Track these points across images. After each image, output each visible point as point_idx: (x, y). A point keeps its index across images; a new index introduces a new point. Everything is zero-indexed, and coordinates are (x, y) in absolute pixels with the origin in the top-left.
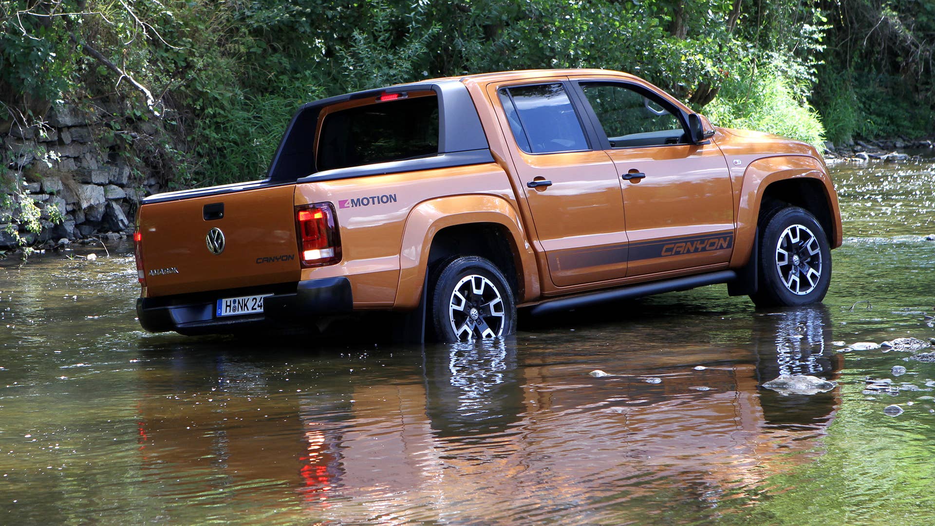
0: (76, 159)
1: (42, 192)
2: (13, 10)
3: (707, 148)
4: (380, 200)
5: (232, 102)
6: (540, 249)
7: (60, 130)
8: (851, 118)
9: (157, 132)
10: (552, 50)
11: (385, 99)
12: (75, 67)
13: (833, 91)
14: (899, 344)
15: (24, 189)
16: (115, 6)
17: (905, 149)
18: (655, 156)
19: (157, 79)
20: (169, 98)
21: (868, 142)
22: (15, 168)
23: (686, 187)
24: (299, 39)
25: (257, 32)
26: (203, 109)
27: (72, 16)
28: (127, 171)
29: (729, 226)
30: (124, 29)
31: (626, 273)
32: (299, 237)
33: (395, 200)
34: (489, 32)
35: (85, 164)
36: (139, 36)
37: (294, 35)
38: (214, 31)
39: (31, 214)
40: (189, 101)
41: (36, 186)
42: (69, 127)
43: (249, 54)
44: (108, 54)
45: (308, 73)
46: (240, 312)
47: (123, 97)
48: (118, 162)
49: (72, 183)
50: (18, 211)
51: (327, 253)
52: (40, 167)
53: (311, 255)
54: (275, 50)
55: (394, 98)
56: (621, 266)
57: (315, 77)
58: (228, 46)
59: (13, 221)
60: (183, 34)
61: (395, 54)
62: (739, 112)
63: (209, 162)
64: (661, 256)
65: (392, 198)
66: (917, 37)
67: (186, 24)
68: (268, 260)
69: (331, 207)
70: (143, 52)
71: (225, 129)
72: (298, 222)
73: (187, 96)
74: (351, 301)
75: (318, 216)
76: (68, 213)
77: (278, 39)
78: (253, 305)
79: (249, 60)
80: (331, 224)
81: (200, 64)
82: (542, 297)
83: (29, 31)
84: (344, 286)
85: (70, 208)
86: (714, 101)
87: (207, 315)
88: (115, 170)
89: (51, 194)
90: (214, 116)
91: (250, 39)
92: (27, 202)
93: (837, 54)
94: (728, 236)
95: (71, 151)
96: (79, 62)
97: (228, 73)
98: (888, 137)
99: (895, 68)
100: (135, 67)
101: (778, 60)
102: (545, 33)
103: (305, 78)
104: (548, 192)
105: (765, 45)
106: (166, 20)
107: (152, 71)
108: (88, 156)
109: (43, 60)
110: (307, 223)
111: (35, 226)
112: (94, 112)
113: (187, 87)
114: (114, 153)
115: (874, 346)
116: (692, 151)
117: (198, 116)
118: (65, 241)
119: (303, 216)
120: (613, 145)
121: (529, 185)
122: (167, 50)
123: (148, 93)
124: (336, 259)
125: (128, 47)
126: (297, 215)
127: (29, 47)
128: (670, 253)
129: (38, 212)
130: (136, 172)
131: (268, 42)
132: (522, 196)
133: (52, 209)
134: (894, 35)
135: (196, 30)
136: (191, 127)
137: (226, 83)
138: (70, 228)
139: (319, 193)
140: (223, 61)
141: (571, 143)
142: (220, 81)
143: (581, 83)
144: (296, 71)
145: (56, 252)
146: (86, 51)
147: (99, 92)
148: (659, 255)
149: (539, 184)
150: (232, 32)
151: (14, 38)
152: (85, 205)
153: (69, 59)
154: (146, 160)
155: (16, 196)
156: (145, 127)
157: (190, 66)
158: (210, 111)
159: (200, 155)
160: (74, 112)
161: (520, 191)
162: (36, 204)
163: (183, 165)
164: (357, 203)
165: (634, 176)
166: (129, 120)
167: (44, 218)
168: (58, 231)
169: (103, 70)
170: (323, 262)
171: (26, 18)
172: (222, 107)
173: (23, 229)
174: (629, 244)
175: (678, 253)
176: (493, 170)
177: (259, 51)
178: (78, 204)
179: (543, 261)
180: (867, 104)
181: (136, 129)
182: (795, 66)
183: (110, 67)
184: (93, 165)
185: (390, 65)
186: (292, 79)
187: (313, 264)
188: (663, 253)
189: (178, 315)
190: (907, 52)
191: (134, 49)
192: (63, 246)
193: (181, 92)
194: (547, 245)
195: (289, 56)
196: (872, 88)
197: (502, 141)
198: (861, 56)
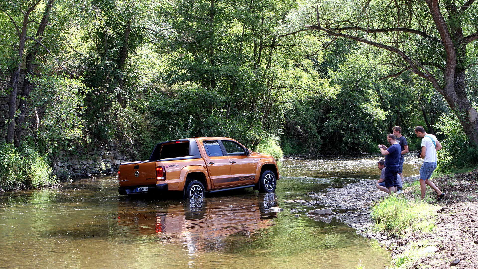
0: (114, 154)
1: (106, 161)
2: (101, 120)
3: (249, 157)
4: (175, 166)
5: (150, 142)
6: (211, 178)
7: (110, 147)
8: (289, 150)
9: (133, 148)
10: (223, 132)
11: (177, 143)
12: (114, 133)
13: (285, 143)
14: (298, 201)
15: (102, 160)
16: (124, 119)
17: (301, 157)
18: (238, 158)
19: (133, 136)
20: (136, 140)
21: (293, 155)
22: (100, 155)
23: (244, 165)
24: (166, 128)
25: (156, 126)
26: (143, 143)
27: (114, 121)
28: (125, 157)
29: (254, 174)
30: (126, 125)
31: (231, 184)
32: (156, 174)
34: (208, 128)
35: (116, 155)
36: (129, 126)
37: (164, 127)
38: (146, 126)
39: (103, 166)
40: (140, 141)
41: (105, 160)
42: (112, 147)
43: (154, 131)
44: (122, 130)
45: (167, 136)
46: (142, 191)
47: (125, 140)
48: (124, 155)
49: (113, 159)
50: (100, 165)
51: (163, 178)
52: (106, 155)
53: (159, 178)
54: (160, 130)
55: (179, 143)
56: (230, 183)
57: (169, 137)
58: (149, 129)
59: (99, 168)
60: (139, 126)
61: (186, 132)
62: (264, 148)
63: (144, 155)
64: (239, 181)
65: (178, 166)
66: (304, 132)
67: (140, 124)
68: (149, 179)
69: (164, 167)
70: (130, 130)
71: (148, 148)
72: (156, 171)
73: (140, 140)
74: (168, 189)
75: (161, 169)
76: (112, 166)
77: (161, 128)
78: (145, 189)
79: (154, 133)
80: (164, 171)
81: (143, 133)
82: (211, 189)
83: (104, 124)
84: (166, 185)
85: (112, 165)
86: (259, 145)
87: (134, 191)
88: (123, 157)
89: (108, 162)
90: (146, 145)
91: (154, 128)
92: (102, 163)
93: (286, 135)
94: (254, 177)
95: (113, 152)
96: (116, 132)
97: (149, 135)
98: (297, 154)
99: (299, 139)
100: (128, 133)
101: (273, 136)
102: (221, 128)
103: (167, 137)
104: (214, 165)
105: (270, 133)
106: (135, 123)
107: (132, 134)
108: (117, 153)
109: (107, 131)
110: (158, 171)
111: (104, 169)
112: (118, 143)
113: (140, 138)
114: (123, 153)
115: (293, 201)
116: (246, 157)
117: (142, 145)
118: (111, 172)
119: (157, 169)
120: (229, 155)
121: (209, 164)
122: (135, 130)
123: (131, 139)
124: (165, 179)
125: (126, 129)
126: (156, 169)
127: (104, 128)
129: (105, 165)
130: (127, 157)
131: (159, 129)
132: (207, 166)
133: (108, 165)
134: (299, 132)
135: (142, 125)
136: (140, 147)
137: (149, 137)
138: (112, 169)
139: (161, 164)
140: (148, 132)
141: (218, 154)
142: (147, 137)
143: (222, 141)
144: (164, 135)
145: (109, 175)
146: (117, 129)
147: (120, 139)
149: (212, 163)
150: (150, 126)
151: (101, 126)
152: (116, 164)
153: (113, 131)
154: (130, 154)
155: (100, 162)
156: (130, 147)
157: (141, 133)
158: (145, 144)
159: (142, 154)
160: (114, 143)
161: (207, 165)
162: (104, 164)
163: (138, 155)
164: (170, 166)
165: (233, 162)
166: (126, 145)
167: (106, 167)
168: (109, 170)
169: (121, 134)
170: (162, 180)
171: (104, 121)
172: (148, 143)
173: (101, 169)
174: (231, 178)
175: (242, 180)
176: (202, 160)
177: (156, 130)
178: (114, 164)
179: (212, 181)
180: (293, 146)
181: (128, 147)
182: (277, 138)
183: (122, 133)
184: (118, 155)
185: (185, 134)
186: (163, 137)
187: (159, 180)
189: (127, 191)
190: (302, 135)
191: (128, 129)
192: (110, 173)
193: (138, 139)
194: (213, 177)
195: (163, 132)
196: (294, 143)
197: (203, 153)
198: (291, 136)
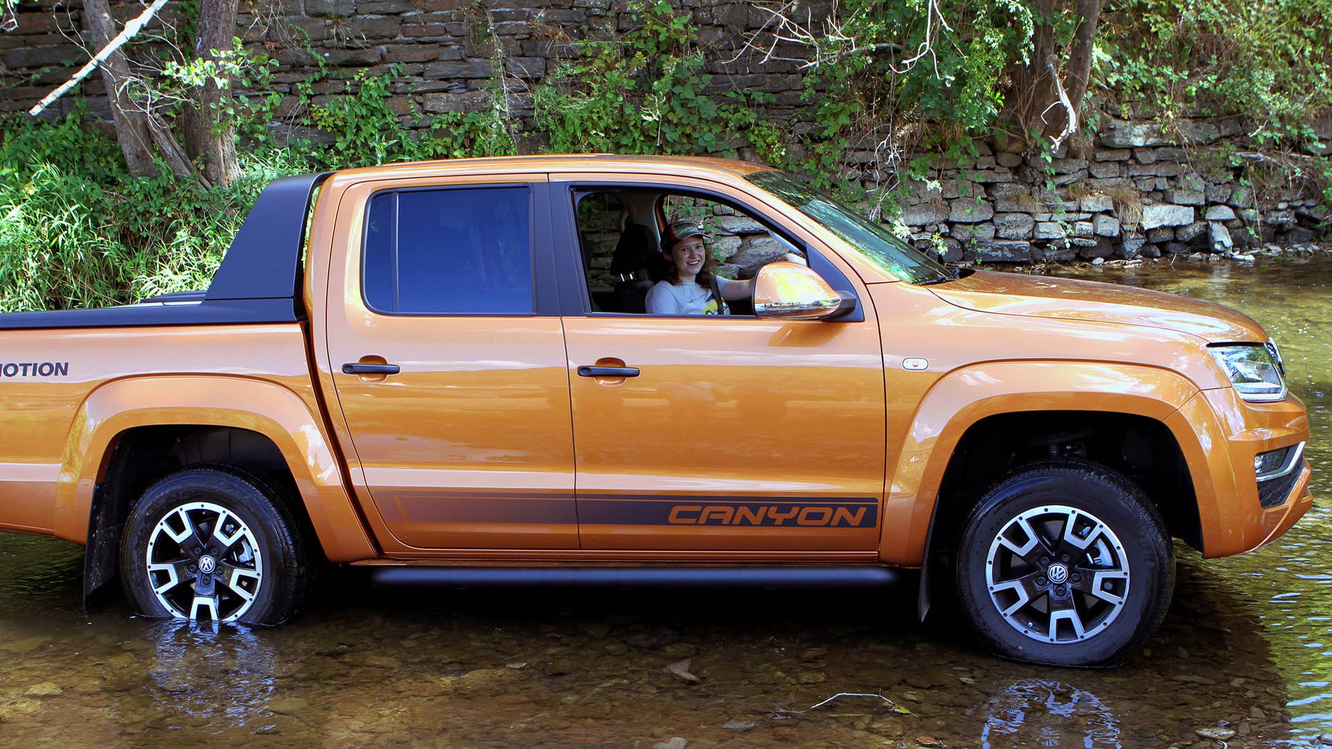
4: (38, 370)
33: (65, 373)
56: (570, 530)
64: (669, 524)
65: (60, 369)
94: (862, 505)
121: (348, 369)
128: (694, 521)
148: (664, 522)
149: (369, 368)
165: (607, 371)
174: (575, 494)
188: (672, 517)
